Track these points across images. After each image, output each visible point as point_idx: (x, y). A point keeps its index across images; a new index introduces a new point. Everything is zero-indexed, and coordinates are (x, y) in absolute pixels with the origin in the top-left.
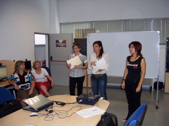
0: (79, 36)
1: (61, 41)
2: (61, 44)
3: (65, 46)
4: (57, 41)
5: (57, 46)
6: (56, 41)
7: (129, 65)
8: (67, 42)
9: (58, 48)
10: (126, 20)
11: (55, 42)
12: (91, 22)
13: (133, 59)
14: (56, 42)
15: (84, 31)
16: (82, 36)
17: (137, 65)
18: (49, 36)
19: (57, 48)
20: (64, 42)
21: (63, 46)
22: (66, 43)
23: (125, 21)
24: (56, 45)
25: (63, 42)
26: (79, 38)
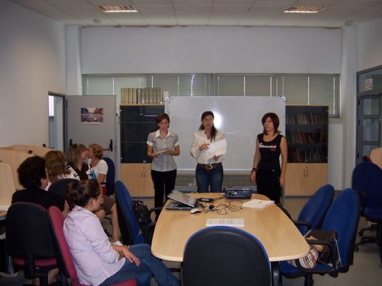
0: (131, 101)
1: (91, 110)
2: (92, 116)
3: (101, 120)
4: (84, 111)
5: (84, 119)
6: (82, 109)
7: (263, 146)
8: (104, 111)
9: (86, 123)
10: (212, 74)
11: (80, 111)
12: (147, 76)
13: (267, 139)
14: (82, 112)
15: (139, 91)
16: (135, 100)
17: (275, 147)
18: (64, 100)
19: (84, 123)
20: (99, 111)
21: (95, 119)
22: (102, 114)
23: (210, 76)
24: (82, 117)
25: (96, 113)
26: (131, 104)
